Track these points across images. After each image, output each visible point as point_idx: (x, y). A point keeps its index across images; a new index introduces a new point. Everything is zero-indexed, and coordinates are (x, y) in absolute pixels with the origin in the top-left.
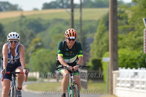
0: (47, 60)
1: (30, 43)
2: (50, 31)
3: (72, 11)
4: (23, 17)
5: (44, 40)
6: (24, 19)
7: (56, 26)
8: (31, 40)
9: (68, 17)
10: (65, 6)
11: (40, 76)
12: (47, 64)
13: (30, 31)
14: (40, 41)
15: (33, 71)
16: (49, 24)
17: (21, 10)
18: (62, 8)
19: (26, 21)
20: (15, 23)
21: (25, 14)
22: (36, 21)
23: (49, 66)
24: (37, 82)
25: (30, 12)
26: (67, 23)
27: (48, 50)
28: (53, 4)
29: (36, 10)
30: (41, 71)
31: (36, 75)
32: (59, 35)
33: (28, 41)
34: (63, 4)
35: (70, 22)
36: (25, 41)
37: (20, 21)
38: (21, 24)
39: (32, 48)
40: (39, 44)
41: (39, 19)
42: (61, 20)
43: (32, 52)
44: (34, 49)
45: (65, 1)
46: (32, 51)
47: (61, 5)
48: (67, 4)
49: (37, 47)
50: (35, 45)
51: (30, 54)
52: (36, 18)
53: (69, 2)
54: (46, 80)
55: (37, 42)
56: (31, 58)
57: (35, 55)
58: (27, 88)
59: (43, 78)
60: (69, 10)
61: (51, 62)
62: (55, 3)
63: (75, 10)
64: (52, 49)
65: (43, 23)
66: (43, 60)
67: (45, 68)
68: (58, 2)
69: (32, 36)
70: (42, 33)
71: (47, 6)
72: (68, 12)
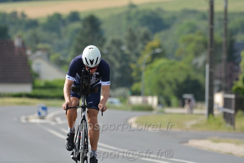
0: (170, 76)
1: (143, 49)
2: (176, 30)
4: (133, 6)
5: (166, 44)
6: (134, 11)
7: (186, 21)
8: (145, 44)
11: (159, 103)
12: (170, 83)
13: (144, 30)
14: (160, 47)
15: (147, 95)
16: (174, 18)
19: (138, 13)
20: (119, 16)
22: (153, 13)
23: (174, 86)
24: (154, 112)
26: (204, 17)
27: (172, 60)
30: (160, 95)
31: (153, 101)
32: (191, 36)
33: (140, 46)
36: (136, 46)
37: (128, 13)
38: (129, 19)
39: (146, 57)
40: (158, 51)
41: (159, 9)
43: (147, 64)
44: (149, 60)
46: (145, 62)
49: (155, 56)
50: (152, 52)
51: (143, 68)
52: (154, 8)
54: (168, 110)
55: (154, 48)
56: (144, 74)
57: (151, 68)
59: (163, 106)
61: (176, 80)
65: (165, 17)
66: (164, 76)
67: (168, 90)
69: (147, 38)
70: (163, 33)
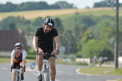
0: (96, 48)
1: (83, 35)
2: (99, 25)
3: (118, 9)
4: (77, 13)
5: (94, 32)
6: (78, 16)
7: (104, 21)
8: (84, 32)
9: (114, 14)
10: (112, 5)
11: (91, 62)
12: (96, 52)
13: (83, 25)
14: (91, 33)
15: (84, 58)
16: (98, 20)
17: (76, 8)
18: (109, 6)
19: (80, 17)
20: (71, 18)
21: (79, 11)
22: (88, 17)
23: (98, 53)
24: (88, 66)
25: (84, 9)
26: (113, 19)
27: (97, 40)
28: (102, 4)
29: (88, 8)
30: (91, 58)
31: (87, 60)
32: (107, 28)
33: (81, 33)
34: (110, 4)
35: (115, 18)
36: (79, 33)
37: (75, 17)
38: (76, 20)
39: (84, 39)
40: (90, 36)
41: (91, 15)
42: (108, 17)
43: (85, 42)
44: (86, 40)
45: (112, 1)
47: (108, 4)
48: (113, 3)
49: (89, 38)
50: (87, 36)
51: (83, 44)
52: (88, 14)
53: (115, 2)
55: (88, 34)
56: (83, 47)
57: (87, 44)
58: (80, 71)
60: (115, 8)
61: (99, 50)
62: (103, 2)
63: (120, 8)
64: (101, 40)
65: (94, 19)
66: (93, 48)
68: (106, 2)
69: (85, 29)
70: (93, 27)
71: (97, 5)
72: (114, 10)
